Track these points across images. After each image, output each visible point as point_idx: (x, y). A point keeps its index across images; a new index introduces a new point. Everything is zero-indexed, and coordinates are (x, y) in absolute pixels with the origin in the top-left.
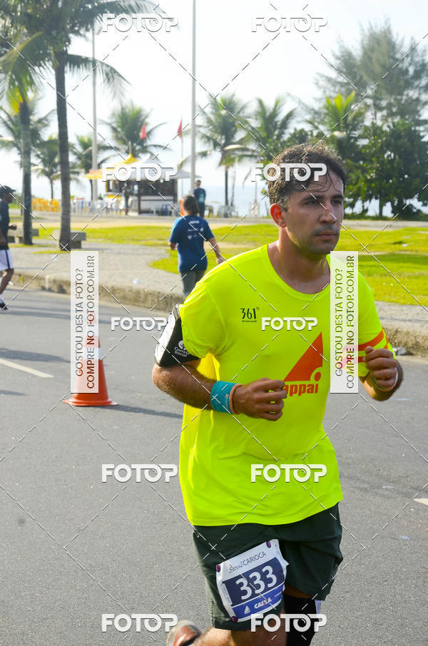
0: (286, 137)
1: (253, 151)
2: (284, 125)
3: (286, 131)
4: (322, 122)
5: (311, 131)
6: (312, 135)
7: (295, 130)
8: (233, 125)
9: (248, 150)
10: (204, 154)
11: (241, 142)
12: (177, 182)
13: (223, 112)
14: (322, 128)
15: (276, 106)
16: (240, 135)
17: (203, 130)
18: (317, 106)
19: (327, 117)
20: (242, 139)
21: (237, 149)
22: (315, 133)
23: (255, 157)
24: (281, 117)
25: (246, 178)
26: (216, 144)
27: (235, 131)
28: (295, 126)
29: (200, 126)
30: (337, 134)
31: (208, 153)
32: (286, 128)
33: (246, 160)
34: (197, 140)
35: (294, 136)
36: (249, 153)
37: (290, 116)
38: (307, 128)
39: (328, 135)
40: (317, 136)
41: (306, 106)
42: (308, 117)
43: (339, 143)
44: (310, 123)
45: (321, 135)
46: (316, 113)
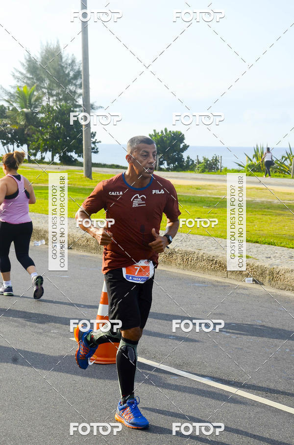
4: (16, 102)
5: (8, 107)
6: (9, 109)
14: (15, 105)
18: (12, 91)
19: (19, 99)
22: (11, 108)
30: (25, 110)
38: (6, 105)
39: (19, 110)
40: (12, 110)
41: (6, 90)
42: (7, 98)
43: (26, 115)
44: (8, 101)
45: (15, 110)
46: (12, 95)
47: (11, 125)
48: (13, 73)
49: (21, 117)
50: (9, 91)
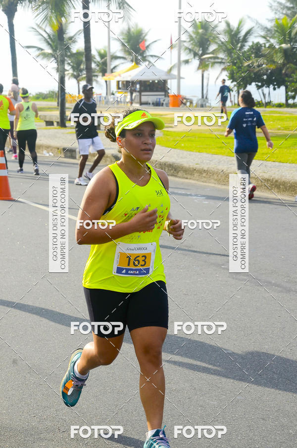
0: (246, 48)
1: (222, 59)
2: (245, 39)
3: (246, 44)
4: (273, 37)
5: (265, 44)
6: (265, 46)
7: (253, 42)
8: (207, 40)
9: (218, 58)
10: (187, 62)
11: (212, 53)
12: (167, 82)
13: (201, 31)
14: (272, 41)
15: (239, 26)
16: (213, 47)
17: (186, 44)
18: (269, 25)
19: (277, 33)
20: (214, 50)
21: (211, 58)
22: (267, 45)
23: (224, 63)
24: (243, 33)
25: (217, 79)
26: (195, 54)
27: (209, 45)
28: (253, 40)
29: (185, 41)
30: (284, 45)
31: (190, 61)
32: (246, 42)
33: (217, 66)
34: (182, 52)
35: (252, 47)
36: (220, 60)
37: (248, 33)
38: (262, 41)
39: (277, 47)
40: (269, 47)
41: (262, 26)
42: (263, 33)
43: (285, 52)
44: (264, 37)
45: (271, 47)
46: (268, 30)
47: (267, 65)
48: (271, 4)
49: (279, 54)
50: (265, 26)
